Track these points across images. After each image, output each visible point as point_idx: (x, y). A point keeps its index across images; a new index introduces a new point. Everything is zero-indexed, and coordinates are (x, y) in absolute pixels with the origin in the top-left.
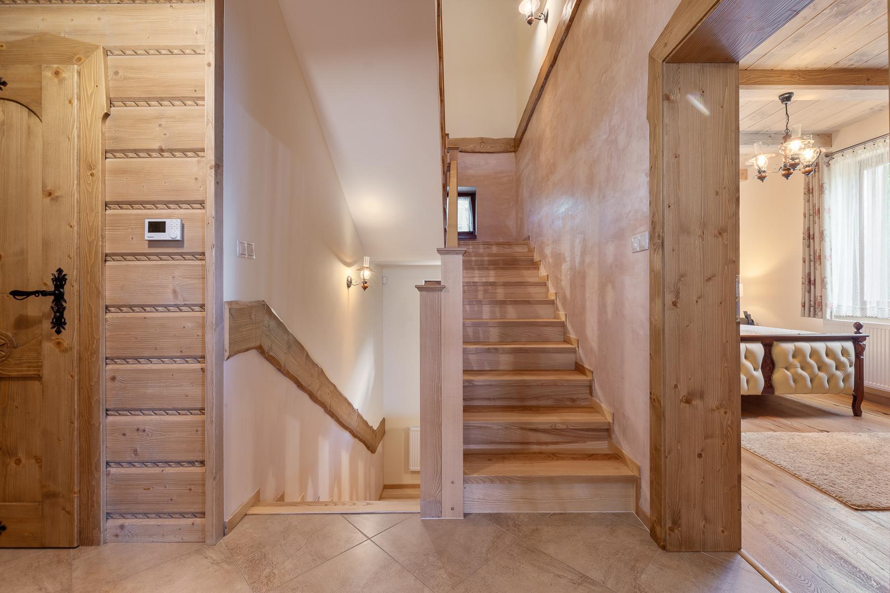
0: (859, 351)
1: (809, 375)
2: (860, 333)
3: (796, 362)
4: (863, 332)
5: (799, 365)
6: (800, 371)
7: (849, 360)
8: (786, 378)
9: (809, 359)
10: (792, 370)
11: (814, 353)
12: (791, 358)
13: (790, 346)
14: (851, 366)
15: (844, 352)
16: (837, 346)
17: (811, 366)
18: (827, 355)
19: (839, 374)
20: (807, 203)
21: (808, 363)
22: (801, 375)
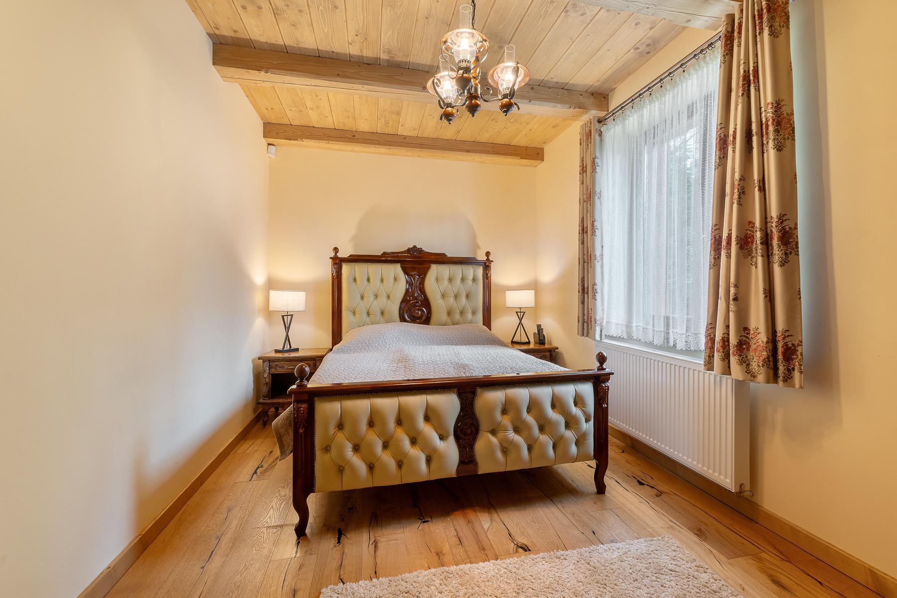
0: (601, 397)
1: (526, 440)
2: (605, 369)
3: (506, 421)
4: (608, 367)
5: (510, 427)
6: (512, 435)
7: (585, 413)
8: (490, 448)
9: (525, 414)
10: (501, 435)
11: (534, 405)
12: (498, 416)
13: (497, 396)
14: (587, 421)
15: (578, 401)
16: (567, 391)
17: (529, 427)
18: (553, 406)
19: (570, 435)
20: (581, 185)
21: (524, 422)
22: (512, 442)
